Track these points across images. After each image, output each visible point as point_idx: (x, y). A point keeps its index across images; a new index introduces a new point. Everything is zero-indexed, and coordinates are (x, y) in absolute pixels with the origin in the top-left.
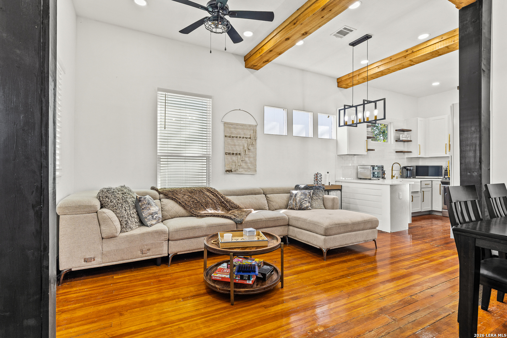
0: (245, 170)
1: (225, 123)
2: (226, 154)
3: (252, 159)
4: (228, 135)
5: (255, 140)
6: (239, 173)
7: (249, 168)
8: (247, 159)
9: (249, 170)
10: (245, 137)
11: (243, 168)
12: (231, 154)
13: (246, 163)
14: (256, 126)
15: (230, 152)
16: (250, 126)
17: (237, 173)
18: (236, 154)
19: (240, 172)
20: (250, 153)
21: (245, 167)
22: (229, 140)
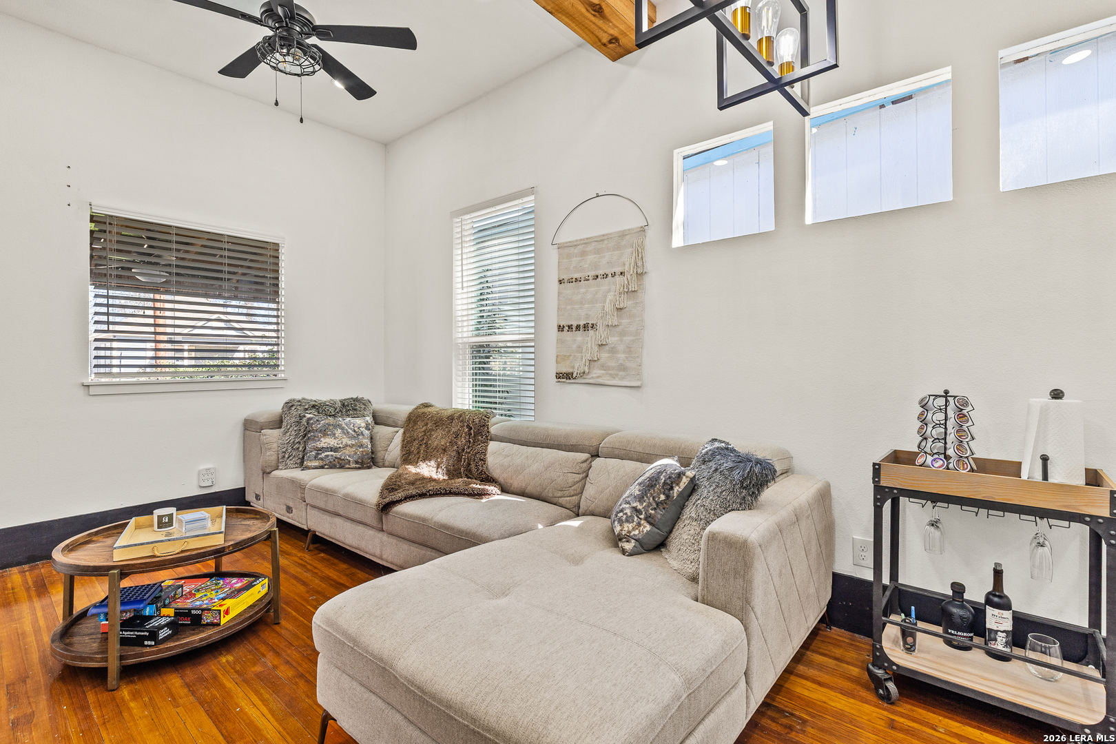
0: (611, 375)
1: (561, 247)
2: (560, 328)
3: (628, 339)
4: (566, 277)
5: (640, 275)
6: (591, 381)
7: (622, 368)
8: (613, 340)
9: (621, 373)
10: (609, 271)
11: (603, 367)
12: (574, 329)
13: (613, 351)
14: (642, 230)
15: (570, 323)
16: (623, 235)
17: (587, 381)
18: (586, 327)
19: (592, 378)
20: (625, 321)
21: (612, 364)
22: (569, 289)
